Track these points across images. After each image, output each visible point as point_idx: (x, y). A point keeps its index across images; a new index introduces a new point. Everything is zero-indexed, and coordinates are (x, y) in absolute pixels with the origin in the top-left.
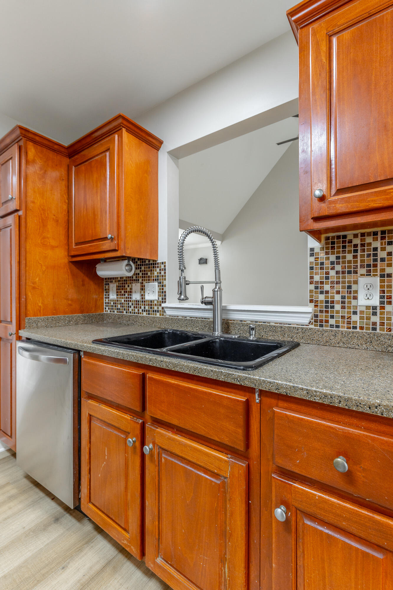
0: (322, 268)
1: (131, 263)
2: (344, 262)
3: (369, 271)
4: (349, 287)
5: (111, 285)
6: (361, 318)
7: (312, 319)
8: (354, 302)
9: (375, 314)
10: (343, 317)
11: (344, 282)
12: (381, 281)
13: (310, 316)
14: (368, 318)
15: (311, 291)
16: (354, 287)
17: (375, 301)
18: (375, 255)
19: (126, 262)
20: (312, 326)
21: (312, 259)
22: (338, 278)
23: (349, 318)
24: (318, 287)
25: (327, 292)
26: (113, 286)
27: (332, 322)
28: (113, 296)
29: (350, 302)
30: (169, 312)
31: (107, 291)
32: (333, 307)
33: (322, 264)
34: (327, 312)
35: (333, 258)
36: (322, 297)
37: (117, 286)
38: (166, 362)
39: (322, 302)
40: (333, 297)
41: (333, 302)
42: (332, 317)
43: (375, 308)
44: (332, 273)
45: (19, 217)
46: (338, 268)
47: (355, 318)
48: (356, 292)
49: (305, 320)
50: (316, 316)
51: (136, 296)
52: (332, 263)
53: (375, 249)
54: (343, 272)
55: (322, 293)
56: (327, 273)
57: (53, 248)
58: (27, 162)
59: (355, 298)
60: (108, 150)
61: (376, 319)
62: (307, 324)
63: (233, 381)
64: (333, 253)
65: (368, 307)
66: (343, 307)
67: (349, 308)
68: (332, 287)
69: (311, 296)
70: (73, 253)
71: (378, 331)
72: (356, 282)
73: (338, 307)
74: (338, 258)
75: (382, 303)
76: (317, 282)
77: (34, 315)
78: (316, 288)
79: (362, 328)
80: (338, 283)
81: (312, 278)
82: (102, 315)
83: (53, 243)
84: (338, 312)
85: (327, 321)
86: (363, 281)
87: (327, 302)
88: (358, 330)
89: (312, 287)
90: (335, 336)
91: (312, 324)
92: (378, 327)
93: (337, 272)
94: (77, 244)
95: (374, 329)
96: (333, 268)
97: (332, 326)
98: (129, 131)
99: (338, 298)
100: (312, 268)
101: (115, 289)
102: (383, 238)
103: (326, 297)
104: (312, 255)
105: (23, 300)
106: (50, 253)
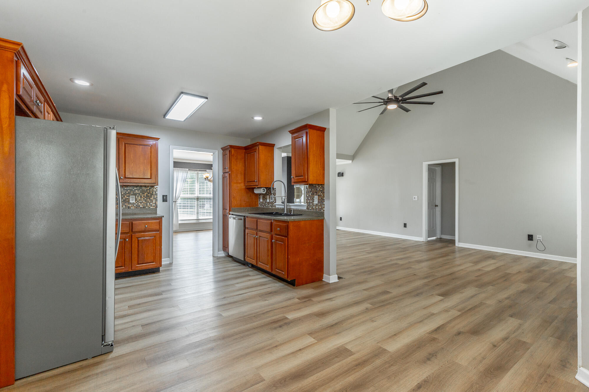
0: (308, 193)
1: (265, 189)
2: (312, 191)
3: (316, 194)
5: (261, 196)
6: (315, 207)
8: (314, 203)
11: (312, 197)
12: (318, 197)
15: (306, 199)
18: (317, 190)
19: (263, 188)
20: (307, 210)
23: (313, 207)
24: (308, 198)
26: (261, 197)
27: (310, 208)
28: (261, 200)
30: (277, 206)
31: (260, 198)
33: (308, 191)
37: (263, 197)
41: (310, 203)
44: (310, 194)
45: (230, 174)
50: (307, 207)
51: (268, 201)
52: (310, 191)
53: (317, 188)
54: (312, 194)
57: (240, 183)
58: (232, 156)
59: (314, 201)
60: (255, 152)
61: (317, 207)
64: (310, 188)
65: (316, 204)
66: (312, 204)
68: (310, 198)
69: (307, 201)
70: (246, 185)
72: (314, 197)
75: (318, 203)
77: (234, 207)
81: (307, 195)
82: (258, 208)
83: (240, 181)
84: (311, 206)
86: (315, 196)
88: (314, 210)
92: (317, 210)
94: (247, 182)
97: (310, 210)
98: (261, 145)
99: (311, 201)
101: (262, 198)
102: (318, 185)
103: (309, 201)
104: (307, 188)
105: (231, 202)
106: (239, 185)
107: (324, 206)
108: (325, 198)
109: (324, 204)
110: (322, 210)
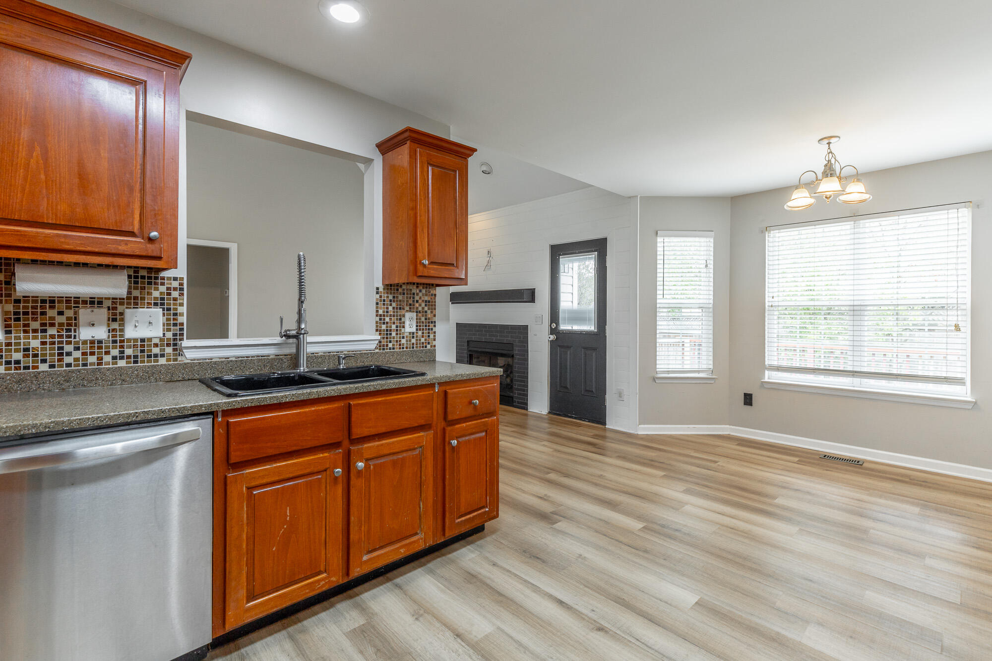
0: (384, 304)
2: (397, 301)
3: (410, 308)
4: (400, 319)
6: (407, 341)
7: (377, 345)
8: (403, 329)
9: (413, 337)
10: (397, 341)
11: (397, 316)
12: (417, 316)
13: (377, 342)
14: (410, 341)
15: (377, 322)
16: (403, 319)
17: (414, 329)
18: (414, 298)
20: (377, 351)
21: (378, 296)
22: (394, 312)
23: (400, 341)
24: (381, 318)
25: (387, 323)
27: (390, 345)
29: (400, 330)
32: (391, 334)
33: (384, 301)
34: (387, 338)
35: (391, 297)
36: (384, 327)
37: (6, 313)
38: (373, 385)
39: (384, 330)
40: (391, 327)
41: (391, 330)
42: (390, 342)
43: (413, 333)
44: (390, 308)
46: (394, 305)
47: (403, 341)
48: (404, 323)
49: (372, 346)
50: (380, 342)
51: (92, 333)
52: (391, 301)
53: (414, 294)
54: (397, 308)
55: (384, 323)
56: (387, 308)
59: (404, 327)
61: (414, 341)
62: (374, 349)
63: (426, 383)
64: (391, 294)
65: (410, 333)
66: (397, 334)
67: (400, 334)
68: (390, 319)
69: (377, 326)
71: (415, 349)
72: (404, 316)
73: (394, 334)
74: (394, 297)
75: (417, 330)
76: (381, 315)
78: (380, 319)
79: (407, 348)
80: (394, 316)
81: (377, 311)
84: (394, 338)
85: (387, 345)
86: (408, 315)
87: (387, 330)
88: (405, 349)
89: (378, 319)
90: (393, 355)
91: (377, 349)
92: (415, 346)
93: (393, 308)
95: (413, 348)
96: (391, 305)
97: (390, 349)
99: (394, 327)
100: (377, 304)
102: (417, 287)
103: (387, 327)
104: (377, 293)
107: (435, 336)
108: (436, 319)
109: (435, 332)
110: (429, 347)
